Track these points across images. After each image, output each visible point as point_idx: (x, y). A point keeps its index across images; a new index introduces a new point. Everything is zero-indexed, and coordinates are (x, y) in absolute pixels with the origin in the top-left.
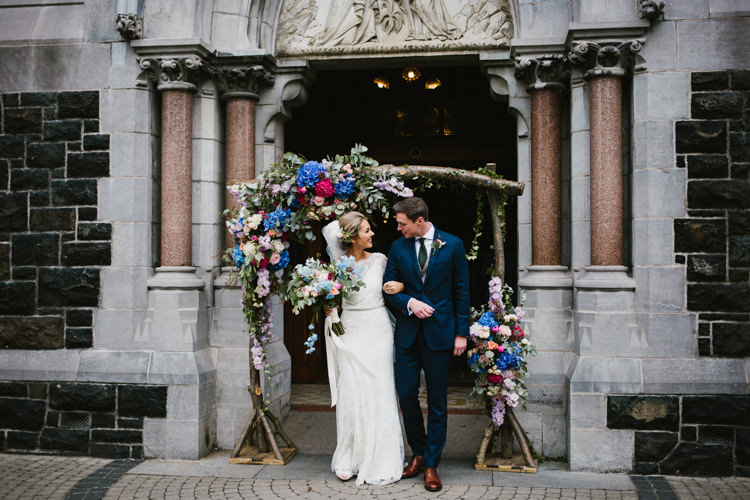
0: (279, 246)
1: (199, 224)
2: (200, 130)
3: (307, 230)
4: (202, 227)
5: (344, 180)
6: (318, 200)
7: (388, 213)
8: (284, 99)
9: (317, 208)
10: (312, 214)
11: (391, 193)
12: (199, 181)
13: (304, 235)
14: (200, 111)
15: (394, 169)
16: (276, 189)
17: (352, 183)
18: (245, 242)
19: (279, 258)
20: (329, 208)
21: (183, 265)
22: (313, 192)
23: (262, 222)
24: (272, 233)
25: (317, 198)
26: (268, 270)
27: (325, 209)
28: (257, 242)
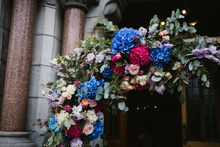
0: (92, 117)
1: (37, 98)
2: (43, 28)
3: (121, 101)
4: (39, 100)
5: (161, 46)
6: (133, 69)
7: (208, 83)
8: (105, 14)
9: (131, 77)
10: (126, 83)
11: (211, 61)
12: (39, 65)
13: (117, 106)
14: (44, 16)
15: (210, 40)
16: (90, 57)
17: (169, 50)
18: (59, 112)
19: (93, 129)
20: (144, 77)
21: (15, 131)
22: (127, 58)
23: (76, 92)
24: (85, 103)
25: (132, 66)
26: (82, 140)
27: (140, 78)
28: (70, 112)
